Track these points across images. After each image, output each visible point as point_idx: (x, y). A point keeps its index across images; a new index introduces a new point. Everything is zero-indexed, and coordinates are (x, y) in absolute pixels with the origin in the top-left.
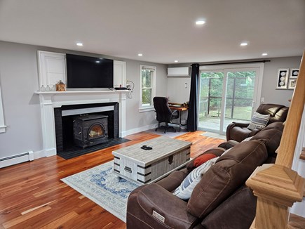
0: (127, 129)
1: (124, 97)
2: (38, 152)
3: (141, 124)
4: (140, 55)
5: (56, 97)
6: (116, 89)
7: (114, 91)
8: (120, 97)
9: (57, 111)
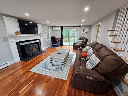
0: (44, 47)
1: (42, 37)
2: (12, 62)
3: (47, 46)
4: (48, 22)
5: (16, 38)
6: (39, 34)
7: (39, 35)
8: (41, 37)
9: (18, 44)
